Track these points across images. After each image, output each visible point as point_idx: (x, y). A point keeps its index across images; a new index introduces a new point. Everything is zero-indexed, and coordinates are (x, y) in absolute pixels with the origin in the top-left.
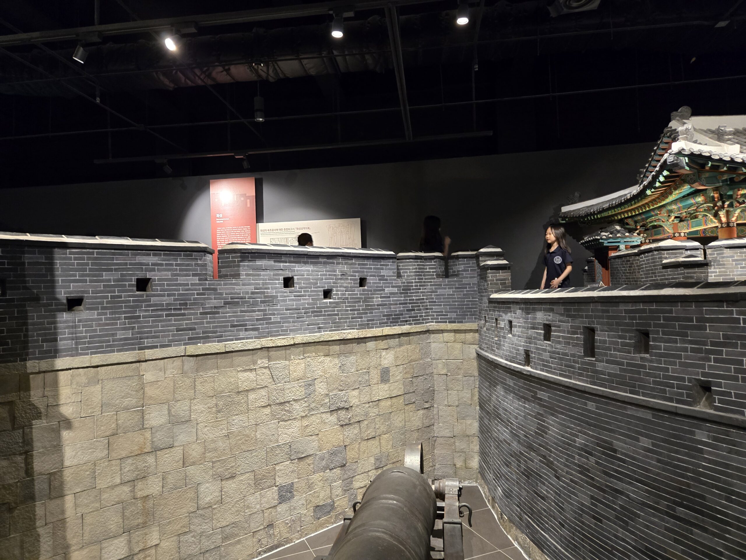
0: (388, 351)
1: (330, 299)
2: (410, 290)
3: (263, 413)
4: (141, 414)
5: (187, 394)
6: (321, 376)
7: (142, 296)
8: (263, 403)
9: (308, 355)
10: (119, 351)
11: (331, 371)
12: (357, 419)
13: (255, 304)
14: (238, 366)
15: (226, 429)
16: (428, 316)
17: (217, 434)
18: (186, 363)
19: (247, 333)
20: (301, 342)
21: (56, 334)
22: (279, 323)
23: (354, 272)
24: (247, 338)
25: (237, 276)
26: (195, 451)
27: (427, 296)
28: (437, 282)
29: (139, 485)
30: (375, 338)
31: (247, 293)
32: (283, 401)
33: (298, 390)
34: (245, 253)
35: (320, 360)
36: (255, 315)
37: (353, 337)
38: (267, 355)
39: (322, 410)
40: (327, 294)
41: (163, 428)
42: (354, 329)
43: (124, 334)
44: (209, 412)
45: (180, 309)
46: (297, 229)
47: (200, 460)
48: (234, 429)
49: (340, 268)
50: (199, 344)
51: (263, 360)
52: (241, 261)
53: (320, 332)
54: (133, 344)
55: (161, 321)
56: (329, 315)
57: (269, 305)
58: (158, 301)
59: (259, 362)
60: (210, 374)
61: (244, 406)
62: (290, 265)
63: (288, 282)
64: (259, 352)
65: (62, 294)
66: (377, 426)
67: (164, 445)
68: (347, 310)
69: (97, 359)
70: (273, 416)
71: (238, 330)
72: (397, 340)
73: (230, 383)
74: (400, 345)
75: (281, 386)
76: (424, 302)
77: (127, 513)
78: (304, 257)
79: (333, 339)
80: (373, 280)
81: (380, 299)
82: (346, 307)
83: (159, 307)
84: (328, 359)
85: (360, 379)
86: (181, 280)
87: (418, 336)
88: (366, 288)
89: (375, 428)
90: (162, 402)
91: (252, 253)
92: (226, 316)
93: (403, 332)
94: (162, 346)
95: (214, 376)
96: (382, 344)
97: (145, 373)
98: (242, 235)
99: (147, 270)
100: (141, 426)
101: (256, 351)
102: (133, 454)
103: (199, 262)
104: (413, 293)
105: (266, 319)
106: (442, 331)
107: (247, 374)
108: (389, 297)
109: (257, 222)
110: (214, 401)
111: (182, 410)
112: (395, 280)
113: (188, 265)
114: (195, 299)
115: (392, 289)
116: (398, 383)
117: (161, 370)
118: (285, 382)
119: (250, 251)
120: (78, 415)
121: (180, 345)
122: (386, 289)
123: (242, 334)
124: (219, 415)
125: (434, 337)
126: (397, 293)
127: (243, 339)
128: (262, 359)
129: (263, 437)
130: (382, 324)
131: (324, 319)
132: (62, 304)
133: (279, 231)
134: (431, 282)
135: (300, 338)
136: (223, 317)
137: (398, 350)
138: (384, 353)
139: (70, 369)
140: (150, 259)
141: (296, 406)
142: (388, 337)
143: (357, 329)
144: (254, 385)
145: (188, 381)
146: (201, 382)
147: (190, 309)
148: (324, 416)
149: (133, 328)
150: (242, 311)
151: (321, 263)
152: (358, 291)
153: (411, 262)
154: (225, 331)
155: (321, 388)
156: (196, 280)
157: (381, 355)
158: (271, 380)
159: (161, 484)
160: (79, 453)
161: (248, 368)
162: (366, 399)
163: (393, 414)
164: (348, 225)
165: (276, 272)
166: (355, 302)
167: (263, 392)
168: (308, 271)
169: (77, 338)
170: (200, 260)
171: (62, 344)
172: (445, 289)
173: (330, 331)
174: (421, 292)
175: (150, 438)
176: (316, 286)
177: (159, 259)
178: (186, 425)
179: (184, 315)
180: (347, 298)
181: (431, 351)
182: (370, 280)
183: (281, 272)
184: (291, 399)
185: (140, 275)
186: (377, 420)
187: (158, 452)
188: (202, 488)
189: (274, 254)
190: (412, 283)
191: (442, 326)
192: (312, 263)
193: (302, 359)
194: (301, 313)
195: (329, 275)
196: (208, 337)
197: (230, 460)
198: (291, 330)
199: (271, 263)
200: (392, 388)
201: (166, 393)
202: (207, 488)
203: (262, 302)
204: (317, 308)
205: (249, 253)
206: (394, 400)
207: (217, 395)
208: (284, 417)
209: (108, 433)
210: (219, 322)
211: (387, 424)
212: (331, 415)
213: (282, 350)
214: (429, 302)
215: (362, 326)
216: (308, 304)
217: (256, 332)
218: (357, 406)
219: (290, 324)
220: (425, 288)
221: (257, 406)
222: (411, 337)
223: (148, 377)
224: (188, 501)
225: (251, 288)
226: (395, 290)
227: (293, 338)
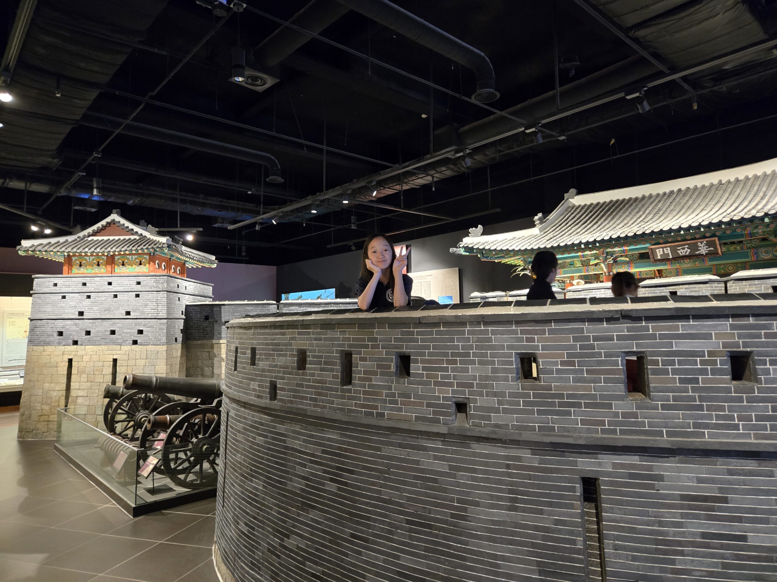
21: (221, 332)
65: (223, 320)
99: (249, 312)
132: (223, 323)
140: (250, 308)
171: (221, 335)
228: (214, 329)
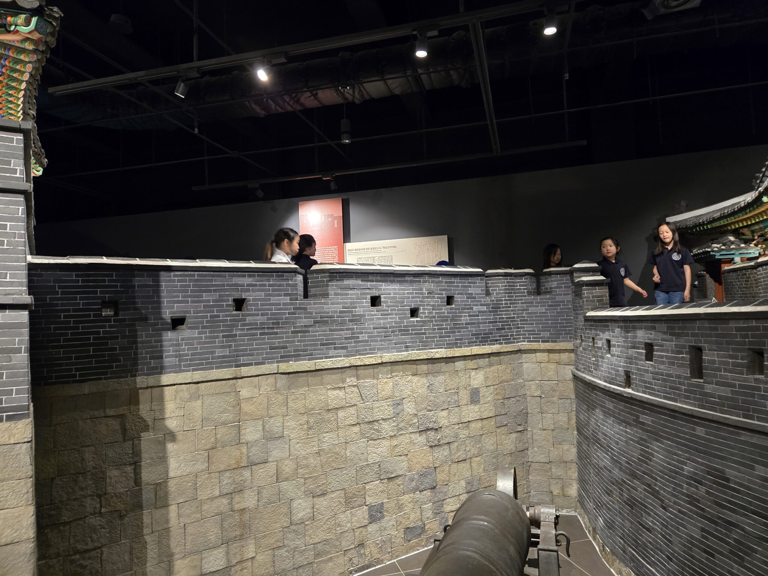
0: (477, 371)
1: (417, 317)
2: (500, 308)
3: (352, 431)
4: (238, 429)
5: (280, 411)
6: (409, 396)
7: (238, 315)
8: (352, 421)
9: (396, 374)
10: (217, 368)
11: (420, 391)
12: (447, 440)
13: (343, 323)
14: (328, 384)
15: (317, 446)
16: (519, 335)
17: (309, 451)
18: (279, 380)
19: (336, 351)
20: (388, 361)
21: (161, 351)
22: (367, 341)
23: (441, 290)
24: (336, 357)
25: (326, 295)
26: (288, 467)
27: (518, 314)
28: (528, 299)
29: (237, 498)
30: (464, 358)
31: (336, 312)
32: (372, 420)
33: (386, 409)
34: (334, 273)
35: (408, 379)
36: (343, 334)
37: (441, 356)
38: (355, 373)
39: (411, 430)
40: (414, 312)
41: (258, 443)
42: (442, 348)
43: (222, 352)
44: (300, 429)
45: (273, 328)
46: (384, 248)
47: (293, 476)
48: (325, 446)
49: (427, 286)
50: (291, 362)
51: (352, 379)
52: (330, 281)
53: (407, 351)
54: (230, 362)
55: (255, 340)
56: (416, 334)
57: (357, 324)
58: (253, 320)
59: (348, 380)
60: (302, 391)
61: (334, 424)
62: (377, 284)
63: (375, 301)
64: (348, 371)
65: (167, 314)
66: (468, 449)
67: (259, 460)
68: (435, 329)
69: (198, 376)
70: (363, 435)
71: (327, 349)
72: (487, 360)
73: (320, 400)
74: (490, 365)
75: (370, 404)
76: (515, 321)
77: (226, 525)
78: (391, 276)
79: (421, 358)
80: (460, 298)
81: (468, 318)
82: (434, 325)
83: (254, 326)
84: (415, 379)
85: (449, 399)
86: (274, 300)
87: (509, 356)
88: (453, 306)
89: (465, 450)
90: (257, 418)
91: (340, 273)
92: (316, 335)
93: (493, 352)
94: (257, 364)
95: (305, 394)
96: (471, 364)
97: (241, 390)
98: (330, 255)
99: (242, 291)
100: (238, 441)
101: (345, 369)
102: (230, 468)
103: (290, 282)
104: (503, 311)
105: (354, 337)
106: (535, 351)
107: (337, 392)
108: (478, 316)
109: (344, 242)
110: (305, 418)
111: (276, 426)
112: (483, 298)
113: (280, 285)
114: (286, 318)
115: (481, 307)
116: (488, 404)
117: (256, 387)
118: (374, 401)
119: (338, 271)
120: (181, 429)
121: (273, 363)
122: (474, 307)
123: (332, 352)
124: (310, 432)
125: (526, 356)
126: (486, 312)
127: (332, 357)
128: (350, 377)
129: (353, 455)
130: (471, 344)
131: (411, 338)
132: (167, 324)
133: (366, 251)
134: (522, 300)
135: (388, 357)
136: (313, 336)
137: (488, 370)
138: (473, 373)
139: (174, 385)
140: (246, 280)
141: (385, 425)
142: (477, 357)
143: (445, 348)
144: (343, 403)
145: (281, 398)
146: (293, 400)
147: (282, 327)
148: (413, 436)
149: (230, 346)
150: (331, 330)
151: (407, 281)
152: (445, 310)
153: (500, 279)
154: (315, 350)
155: (409, 408)
156: (287, 299)
157: (470, 375)
158: (360, 398)
159: (256, 498)
160: (182, 465)
161: (337, 386)
162: (456, 420)
163: (484, 436)
164: (435, 243)
165: (364, 291)
166: (443, 321)
167: (352, 410)
168: (395, 289)
169: (180, 356)
170: (291, 280)
171: (167, 361)
172: (537, 306)
173: (417, 350)
174: (512, 310)
175: (246, 453)
176: (402, 305)
177: (254, 280)
178: (279, 441)
179: (276, 333)
180: (434, 317)
181: (523, 372)
182: (458, 298)
183: (368, 291)
184: (380, 418)
185: (236, 296)
186: (467, 442)
187: (254, 467)
188: (295, 504)
189: (361, 273)
190: (502, 300)
191: (535, 346)
192: (398, 281)
193: (390, 378)
194: (389, 332)
195: (416, 293)
196: (299, 355)
197: (321, 477)
198: (379, 349)
199: (359, 282)
200: (482, 409)
201: (260, 409)
202: (299, 504)
203: (350, 321)
204: (404, 326)
205: (337, 273)
206: (485, 422)
207: (308, 412)
208: (373, 436)
209: (208, 447)
210: (309, 341)
211: (478, 446)
212: (420, 436)
213: (370, 368)
214: (520, 321)
215: (450, 346)
216: (395, 323)
217: (345, 351)
218: (447, 427)
219: (378, 343)
220: (516, 306)
221: (346, 424)
222: (501, 357)
223: (244, 393)
224: (282, 516)
225: (339, 308)
226: (485, 308)
227: (381, 357)
228: (135, 342)
